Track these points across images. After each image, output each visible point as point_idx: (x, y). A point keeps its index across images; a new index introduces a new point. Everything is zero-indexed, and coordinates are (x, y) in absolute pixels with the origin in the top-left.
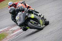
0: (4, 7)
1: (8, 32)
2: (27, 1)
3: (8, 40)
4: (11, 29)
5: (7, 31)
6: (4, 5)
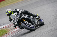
0: (6, 5)
1: (9, 28)
2: (28, 1)
6: (7, 4)
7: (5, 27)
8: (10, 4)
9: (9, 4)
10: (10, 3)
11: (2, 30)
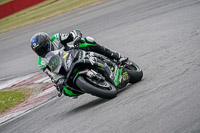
1: (31, 87)
3: (31, 106)
4: (40, 81)
5: (28, 84)
6: (26, 20)
7: (19, 85)
8: (33, 21)
9: (30, 22)
10: (34, 18)
11: (10, 92)
